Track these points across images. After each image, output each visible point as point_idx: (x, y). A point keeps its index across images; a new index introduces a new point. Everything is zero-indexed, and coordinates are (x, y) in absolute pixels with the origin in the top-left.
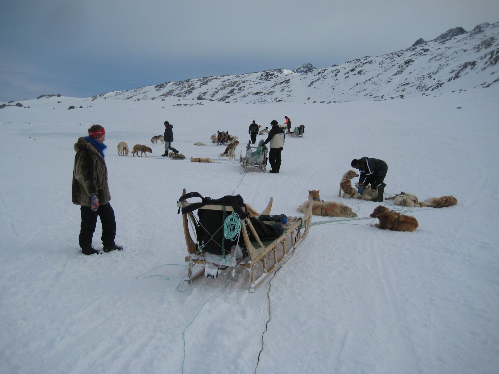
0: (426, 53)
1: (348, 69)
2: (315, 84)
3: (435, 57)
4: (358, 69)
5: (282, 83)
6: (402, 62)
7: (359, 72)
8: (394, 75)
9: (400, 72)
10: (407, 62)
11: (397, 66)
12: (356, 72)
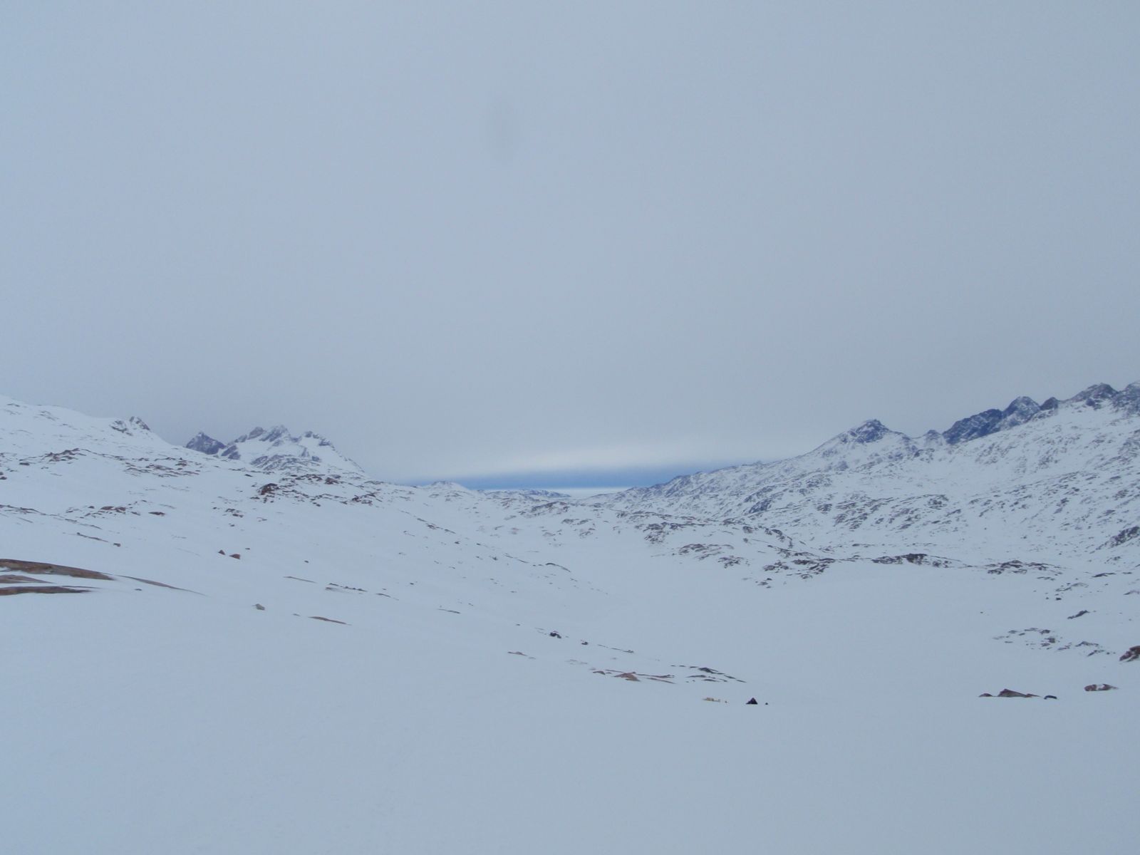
0: (1077, 493)
1: (1012, 502)
2: (985, 514)
3: (1086, 500)
4: (1021, 503)
5: (954, 512)
6: (1059, 501)
7: (1023, 506)
8: (1056, 512)
9: (1059, 511)
10: (1064, 501)
11: (1055, 504)
12: (1020, 505)
